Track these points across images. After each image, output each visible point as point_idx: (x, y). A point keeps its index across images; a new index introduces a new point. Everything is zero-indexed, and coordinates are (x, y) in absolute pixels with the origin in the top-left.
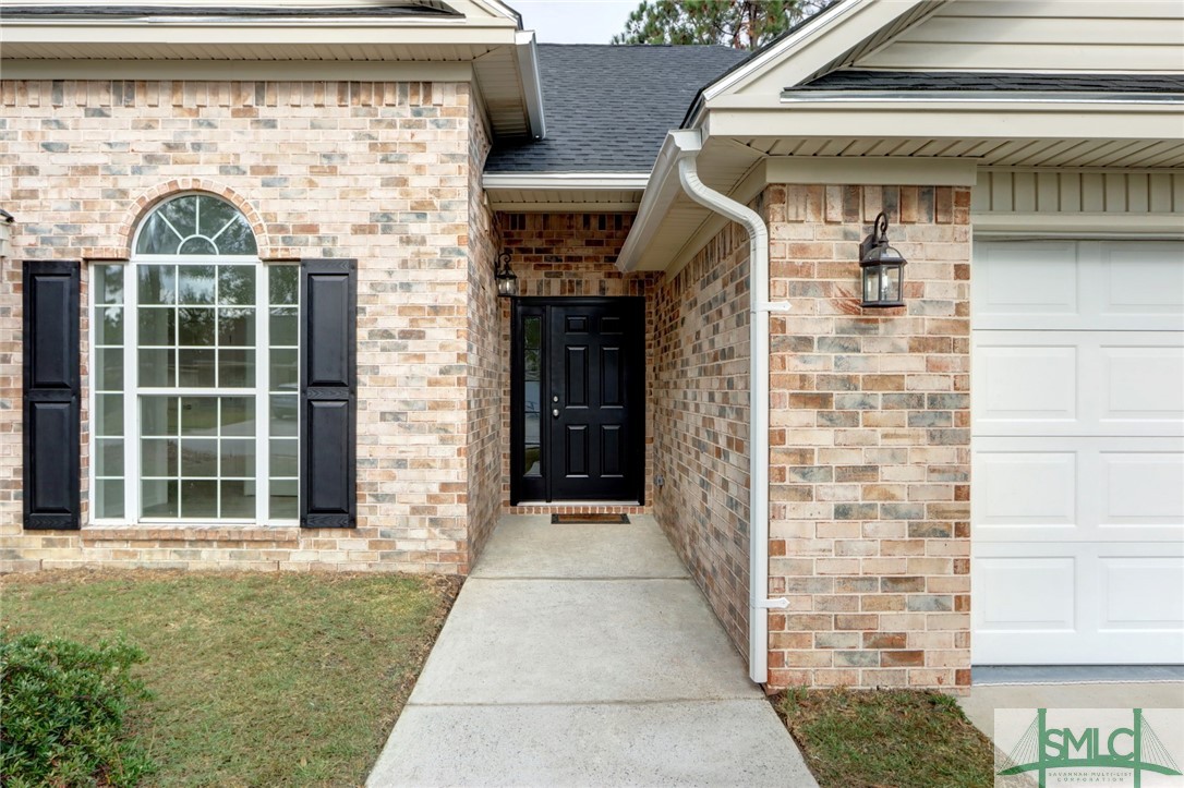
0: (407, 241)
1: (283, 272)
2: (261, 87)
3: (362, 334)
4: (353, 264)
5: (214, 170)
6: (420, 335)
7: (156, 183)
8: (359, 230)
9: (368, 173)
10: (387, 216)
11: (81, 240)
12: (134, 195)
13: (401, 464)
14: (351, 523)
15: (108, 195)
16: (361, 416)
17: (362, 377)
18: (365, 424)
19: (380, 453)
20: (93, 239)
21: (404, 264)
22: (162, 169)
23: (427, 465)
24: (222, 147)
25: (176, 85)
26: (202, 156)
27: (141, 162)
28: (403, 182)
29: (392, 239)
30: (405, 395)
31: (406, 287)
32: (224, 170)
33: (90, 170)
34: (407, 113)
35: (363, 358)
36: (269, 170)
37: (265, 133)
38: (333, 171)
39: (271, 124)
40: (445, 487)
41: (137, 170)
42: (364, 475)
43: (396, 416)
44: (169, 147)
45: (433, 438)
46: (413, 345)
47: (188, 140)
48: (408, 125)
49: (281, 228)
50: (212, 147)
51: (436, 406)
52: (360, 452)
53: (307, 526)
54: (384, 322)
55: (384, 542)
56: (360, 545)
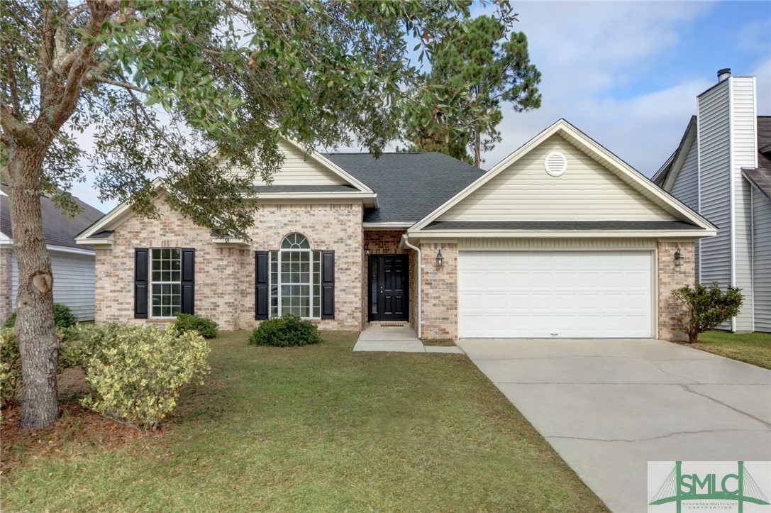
0: (347, 245)
1: (316, 254)
2: (311, 206)
3: (336, 269)
4: (334, 251)
5: (300, 227)
6: (350, 269)
7: (286, 231)
8: (335, 242)
9: (337, 228)
10: (342, 239)
11: (268, 245)
12: (281, 234)
13: (345, 302)
14: (333, 318)
15: (275, 234)
16: (336, 290)
17: (336, 280)
18: (336, 293)
19: (340, 300)
20: (271, 245)
21: (346, 251)
22: (288, 227)
23: (351, 303)
24: (302, 221)
25: (291, 206)
26: (297, 224)
27: (283, 225)
28: (346, 230)
29: (343, 244)
30: (346, 285)
31: (346, 257)
32: (303, 227)
33: (271, 227)
34: (347, 213)
35: (336, 275)
36: (314, 227)
37: (312, 217)
38: (329, 227)
39: (314, 215)
40: (356, 308)
41: (282, 227)
42: (336, 306)
43: (344, 290)
44: (290, 221)
45: (353, 296)
46: (348, 272)
47: (294, 220)
48: (347, 215)
49: (317, 242)
50: (300, 221)
51: (354, 287)
52: (336, 299)
53: (323, 319)
54: (341, 266)
55: (341, 323)
56: (336, 323)
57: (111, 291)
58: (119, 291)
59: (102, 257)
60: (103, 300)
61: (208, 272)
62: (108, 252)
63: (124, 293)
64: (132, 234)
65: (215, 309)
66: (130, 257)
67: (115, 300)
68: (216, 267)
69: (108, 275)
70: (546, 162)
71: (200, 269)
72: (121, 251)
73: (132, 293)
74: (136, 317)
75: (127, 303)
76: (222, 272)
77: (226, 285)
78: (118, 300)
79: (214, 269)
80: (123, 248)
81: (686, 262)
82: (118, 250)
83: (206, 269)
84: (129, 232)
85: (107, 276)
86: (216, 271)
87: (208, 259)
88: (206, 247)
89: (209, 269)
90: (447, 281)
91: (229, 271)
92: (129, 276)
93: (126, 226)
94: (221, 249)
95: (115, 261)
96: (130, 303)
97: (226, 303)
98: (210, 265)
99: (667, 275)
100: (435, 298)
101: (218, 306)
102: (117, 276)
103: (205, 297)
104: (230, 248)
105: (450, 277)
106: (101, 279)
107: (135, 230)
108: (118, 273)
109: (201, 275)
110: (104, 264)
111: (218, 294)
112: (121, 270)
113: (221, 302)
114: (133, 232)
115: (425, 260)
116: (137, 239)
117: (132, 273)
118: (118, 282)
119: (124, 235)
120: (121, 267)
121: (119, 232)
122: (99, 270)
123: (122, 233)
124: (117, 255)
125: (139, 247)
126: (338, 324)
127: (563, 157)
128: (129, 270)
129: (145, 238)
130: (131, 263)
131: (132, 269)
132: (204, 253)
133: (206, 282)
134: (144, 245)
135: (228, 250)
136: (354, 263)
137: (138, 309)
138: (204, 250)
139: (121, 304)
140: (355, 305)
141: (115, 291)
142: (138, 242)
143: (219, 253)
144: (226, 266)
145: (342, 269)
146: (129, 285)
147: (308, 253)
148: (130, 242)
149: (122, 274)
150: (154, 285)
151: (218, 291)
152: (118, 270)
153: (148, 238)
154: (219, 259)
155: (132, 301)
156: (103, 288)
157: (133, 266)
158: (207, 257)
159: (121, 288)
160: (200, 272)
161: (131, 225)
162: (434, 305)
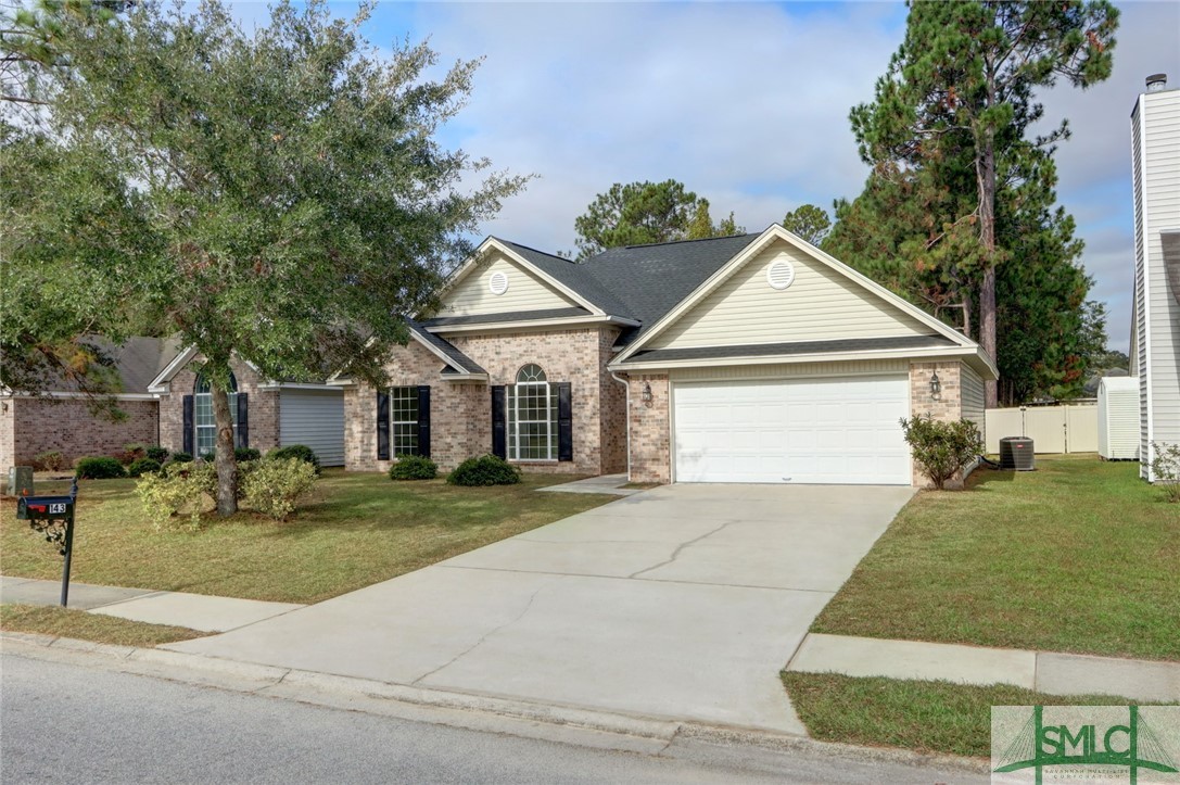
0: (583, 376)
1: (553, 386)
2: (547, 334)
3: (573, 404)
4: (570, 383)
5: (536, 357)
6: (588, 404)
7: (522, 362)
8: (572, 373)
9: (574, 356)
10: (579, 369)
11: (505, 379)
12: (517, 365)
13: (584, 442)
14: (571, 459)
15: (511, 366)
16: (573, 428)
17: (573, 417)
18: (574, 431)
19: (578, 439)
20: (508, 379)
21: (583, 383)
22: (523, 358)
23: (590, 442)
24: (538, 351)
26: (533, 353)
27: (518, 356)
28: (583, 358)
29: (580, 375)
30: (584, 422)
31: (583, 389)
32: (539, 357)
33: (507, 359)
34: (583, 339)
35: (573, 411)
36: (549, 357)
37: (548, 346)
38: (565, 356)
39: (549, 343)
40: (595, 448)
41: (518, 359)
42: (574, 445)
43: (582, 428)
44: (525, 352)
45: (592, 434)
46: (586, 407)
47: (530, 349)
48: (583, 342)
49: (552, 374)
50: (535, 351)
51: (592, 424)
52: (574, 439)
53: (560, 460)
54: (578, 401)
55: (579, 464)
56: (574, 466)
59: (350, 398)
60: (351, 442)
61: (442, 411)
62: (354, 393)
63: (368, 434)
65: (450, 451)
66: (373, 397)
68: (450, 405)
69: (355, 415)
70: (768, 272)
71: (435, 407)
72: (366, 391)
73: (376, 434)
74: (379, 459)
75: (371, 445)
76: (455, 410)
77: (459, 424)
79: (448, 407)
81: (947, 388)
82: (363, 390)
83: (441, 408)
85: (354, 417)
86: (449, 410)
87: (443, 397)
88: (440, 384)
89: (444, 407)
90: (656, 417)
91: (461, 409)
92: (372, 416)
95: (360, 401)
96: (374, 444)
97: (459, 443)
98: (444, 403)
99: (921, 405)
100: (645, 436)
101: (452, 447)
102: (363, 417)
103: (440, 437)
105: (661, 413)
106: (349, 420)
108: (364, 413)
109: (436, 414)
110: (351, 405)
111: (451, 433)
112: (366, 410)
113: (454, 442)
115: (634, 395)
117: (375, 413)
118: (363, 423)
120: (366, 408)
122: (348, 411)
124: (362, 395)
126: (576, 466)
127: (790, 265)
128: (373, 410)
130: (374, 403)
131: (375, 409)
132: (438, 391)
133: (441, 421)
135: (460, 387)
136: (591, 396)
137: (381, 450)
138: (438, 387)
139: (367, 445)
140: (594, 445)
143: (452, 390)
144: (459, 403)
145: (579, 404)
146: (373, 426)
147: (545, 386)
149: (367, 414)
150: (396, 426)
152: (364, 410)
154: (452, 397)
155: (376, 442)
156: (351, 429)
157: (376, 406)
158: (441, 394)
159: (366, 429)
160: (435, 411)
162: (644, 444)
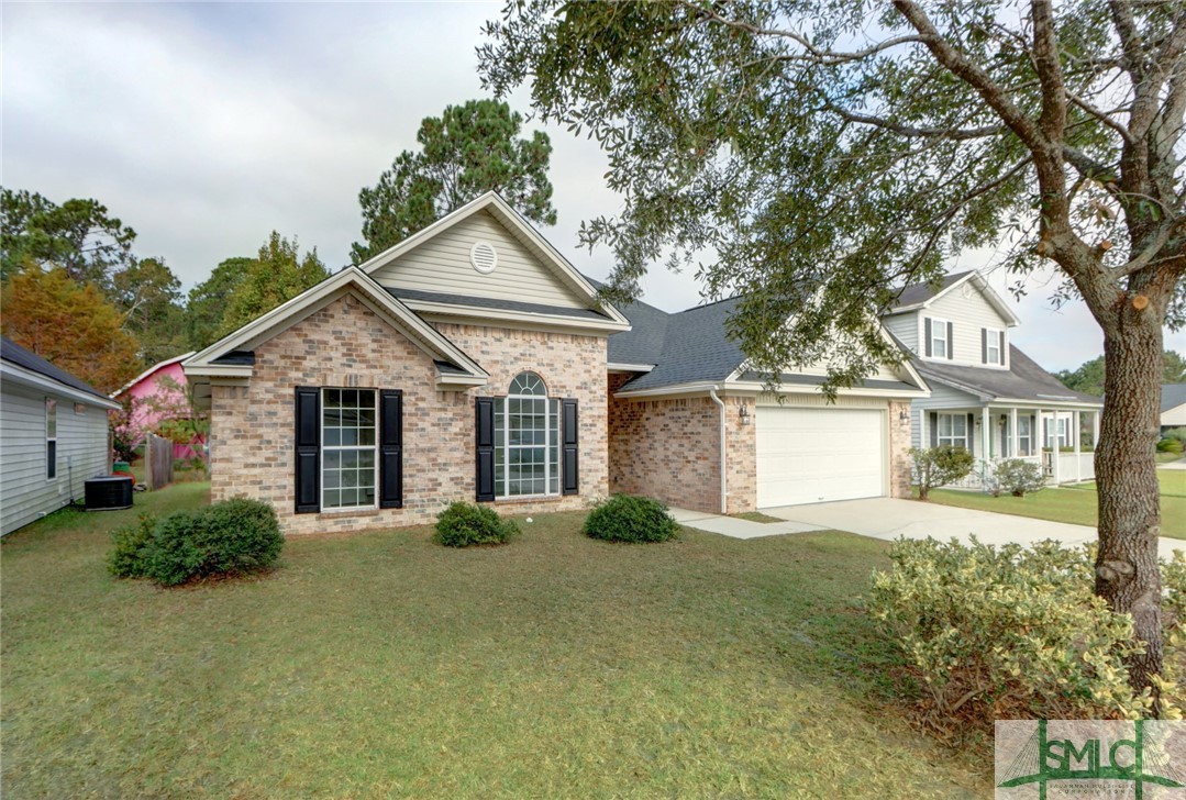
0: (591, 392)
2: (549, 334)
3: (579, 425)
4: (577, 400)
5: (535, 364)
6: (595, 425)
8: (578, 388)
10: (585, 383)
11: (494, 389)
12: (511, 372)
13: (590, 471)
14: (577, 493)
15: (503, 372)
16: (580, 454)
17: (580, 441)
18: (581, 458)
19: (585, 468)
20: (498, 389)
21: (590, 400)
22: (520, 363)
23: (597, 471)
24: (538, 356)
25: (524, 332)
26: (532, 358)
27: (512, 359)
28: (590, 371)
29: (587, 391)
30: (592, 447)
31: (591, 408)
32: (538, 364)
33: (496, 362)
34: (590, 347)
35: (580, 433)
36: (552, 365)
37: (550, 351)
38: (570, 366)
39: (552, 348)
40: (602, 478)
41: (512, 363)
42: (581, 475)
43: (589, 454)
44: (522, 355)
45: (598, 462)
46: (593, 429)
47: (528, 353)
48: (591, 351)
49: (555, 387)
50: (535, 355)
51: (600, 450)
52: (580, 467)
53: (563, 494)
54: (585, 422)
55: (586, 499)
56: (580, 500)
57: (247, 466)
58: (262, 465)
59: (226, 401)
60: (229, 484)
61: (423, 429)
62: (239, 392)
63: (273, 469)
64: (288, 361)
65: (435, 490)
66: (284, 403)
67: (253, 483)
68: (436, 421)
69: (239, 434)
71: (410, 424)
72: (267, 391)
73: (290, 468)
74: (297, 511)
75: (279, 487)
76: (445, 429)
77: (452, 450)
78: (260, 482)
79: (433, 425)
80: (270, 384)
81: (907, 422)
82: (261, 389)
83: (421, 425)
84: (283, 357)
85: (236, 437)
86: (436, 428)
87: (424, 409)
88: (420, 388)
89: (426, 424)
90: (747, 443)
91: (456, 427)
92: (282, 437)
93: (277, 346)
94: (444, 392)
95: (254, 408)
96: (285, 487)
97: (452, 479)
98: (427, 418)
100: (738, 463)
101: (440, 484)
102: (260, 436)
103: (418, 471)
104: (457, 392)
105: (750, 438)
106: (224, 443)
107: (295, 354)
108: (261, 431)
109: (412, 434)
110: (230, 414)
111: (438, 465)
112: (267, 426)
113: (443, 477)
114: (290, 357)
115: (728, 417)
116: (297, 369)
117: (290, 433)
118: (260, 448)
119: (272, 362)
120: (267, 421)
121: (262, 356)
122: (220, 425)
123: (267, 357)
124: (258, 398)
125: (302, 384)
126: (583, 500)
128: (283, 425)
129: (313, 369)
130: (287, 414)
131: (289, 425)
132: (417, 399)
133: (421, 446)
134: (312, 382)
135: (453, 395)
136: (599, 417)
137: (303, 497)
138: (416, 393)
139: (269, 488)
140: (600, 475)
141: (253, 465)
142: (300, 375)
143: (440, 399)
144: (451, 419)
145: (586, 425)
146: (283, 453)
147: (544, 401)
148: (286, 374)
149: (269, 433)
150: (328, 453)
151: (440, 461)
152: (261, 425)
153: (319, 370)
154: (440, 409)
155: (290, 482)
156: (228, 460)
157: (291, 419)
158: (422, 404)
159: (267, 459)
160: (411, 430)
161: (286, 344)
